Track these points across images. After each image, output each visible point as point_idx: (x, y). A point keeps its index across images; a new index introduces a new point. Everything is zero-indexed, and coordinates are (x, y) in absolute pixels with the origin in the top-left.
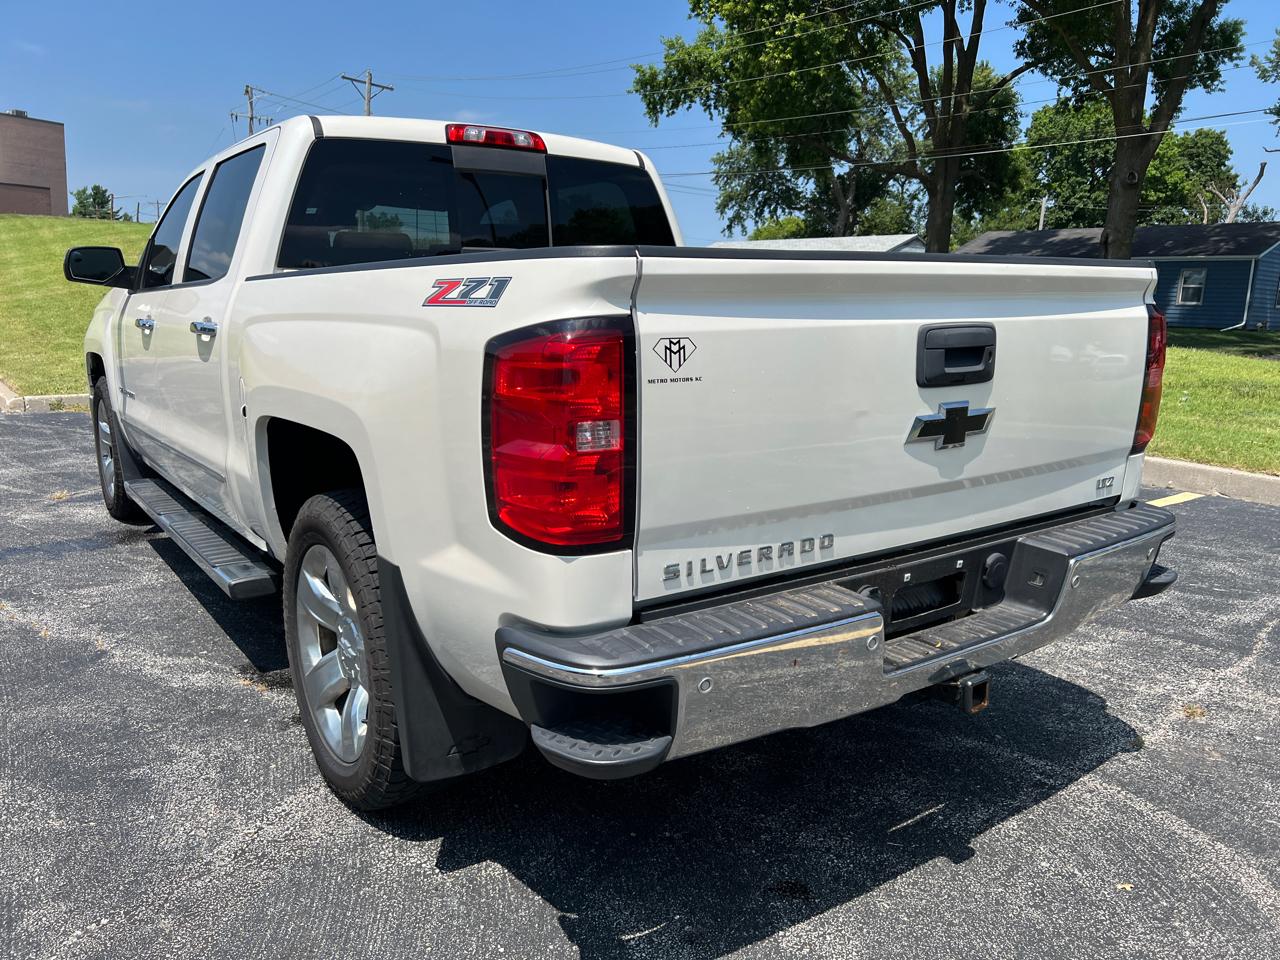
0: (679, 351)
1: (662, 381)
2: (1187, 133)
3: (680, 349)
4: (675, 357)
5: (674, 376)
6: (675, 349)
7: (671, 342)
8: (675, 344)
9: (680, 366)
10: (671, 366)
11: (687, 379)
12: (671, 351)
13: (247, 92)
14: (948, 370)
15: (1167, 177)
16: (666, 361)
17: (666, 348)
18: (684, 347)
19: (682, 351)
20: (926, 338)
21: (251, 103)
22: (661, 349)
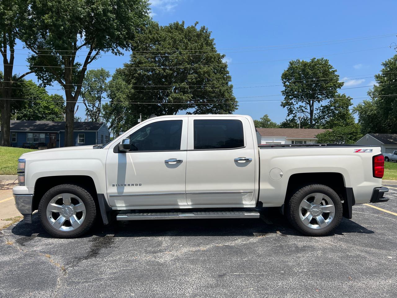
2: (52, 95)
15: (50, 107)
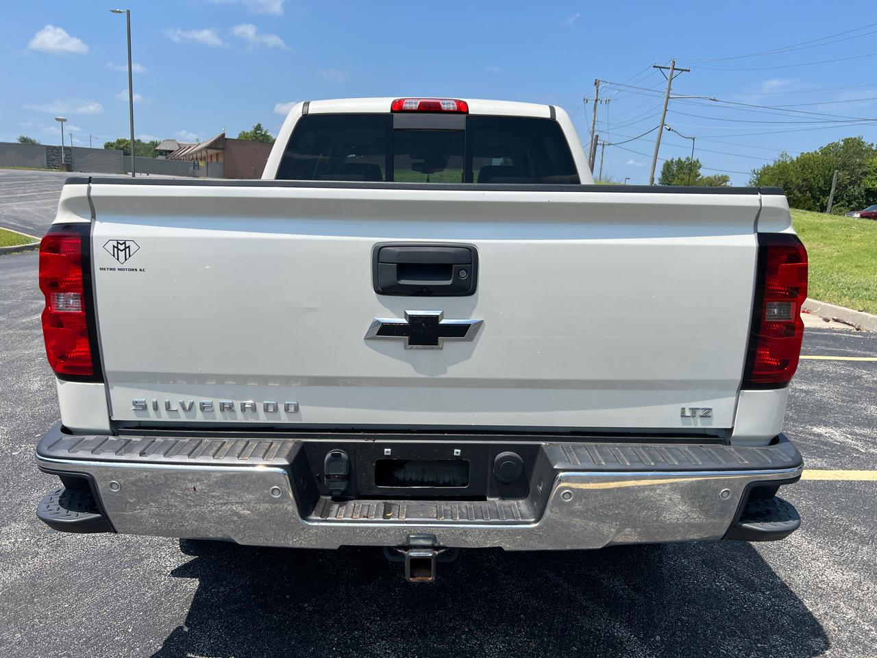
0: (125, 249)
1: (111, 269)
3: (126, 248)
4: (122, 254)
5: (122, 267)
6: (121, 248)
7: (118, 243)
8: (121, 244)
9: (126, 260)
10: (118, 259)
11: (133, 270)
12: (118, 249)
13: (596, 83)
14: (403, 282)
16: (114, 256)
17: (114, 247)
18: (129, 247)
19: (127, 250)
20: (379, 253)
21: (597, 91)
22: (110, 247)
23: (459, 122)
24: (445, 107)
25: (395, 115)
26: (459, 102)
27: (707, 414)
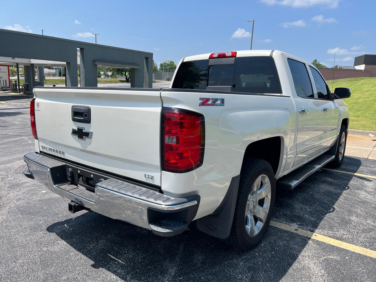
4: (38, 106)
5: (38, 110)
7: (38, 103)
14: (75, 117)
23: (232, 61)
24: (227, 55)
25: (210, 59)
26: (232, 52)
27: (152, 178)
